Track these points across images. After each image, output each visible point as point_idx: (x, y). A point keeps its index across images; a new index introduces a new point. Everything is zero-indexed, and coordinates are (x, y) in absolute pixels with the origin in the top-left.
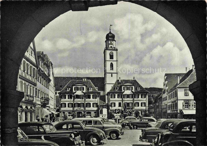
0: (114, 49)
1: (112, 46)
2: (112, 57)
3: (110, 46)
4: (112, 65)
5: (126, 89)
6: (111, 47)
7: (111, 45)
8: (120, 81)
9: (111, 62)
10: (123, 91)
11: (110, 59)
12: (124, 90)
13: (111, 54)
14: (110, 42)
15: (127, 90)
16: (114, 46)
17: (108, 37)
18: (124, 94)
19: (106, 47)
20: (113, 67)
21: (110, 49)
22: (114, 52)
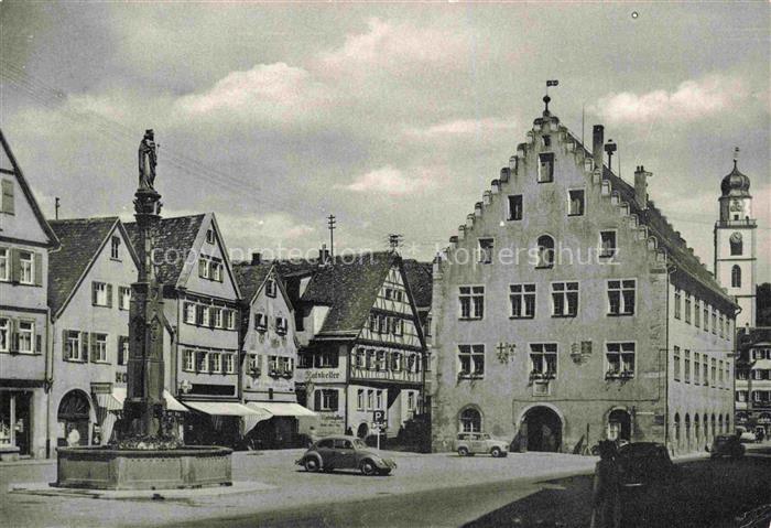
0: (745, 223)
1: (739, 213)
2: (736, 247)
3: (732, 214)
4: (737, 272)
5: (758, 355)
6: (736, 217)
7: (736, 213)
8: (747, 333)
9: (734, 263)
10: (752, 360)
11: (733, 253)
12: (754, 357)
13: (736, 241)
14: (732, 203)
15: (763, 358)
16: (747, 214)
17: (726, 186)
18: (753, 368)
19: (722, 220)
20: (739, 277)
21: (733, 223)
22: (746, 234)
